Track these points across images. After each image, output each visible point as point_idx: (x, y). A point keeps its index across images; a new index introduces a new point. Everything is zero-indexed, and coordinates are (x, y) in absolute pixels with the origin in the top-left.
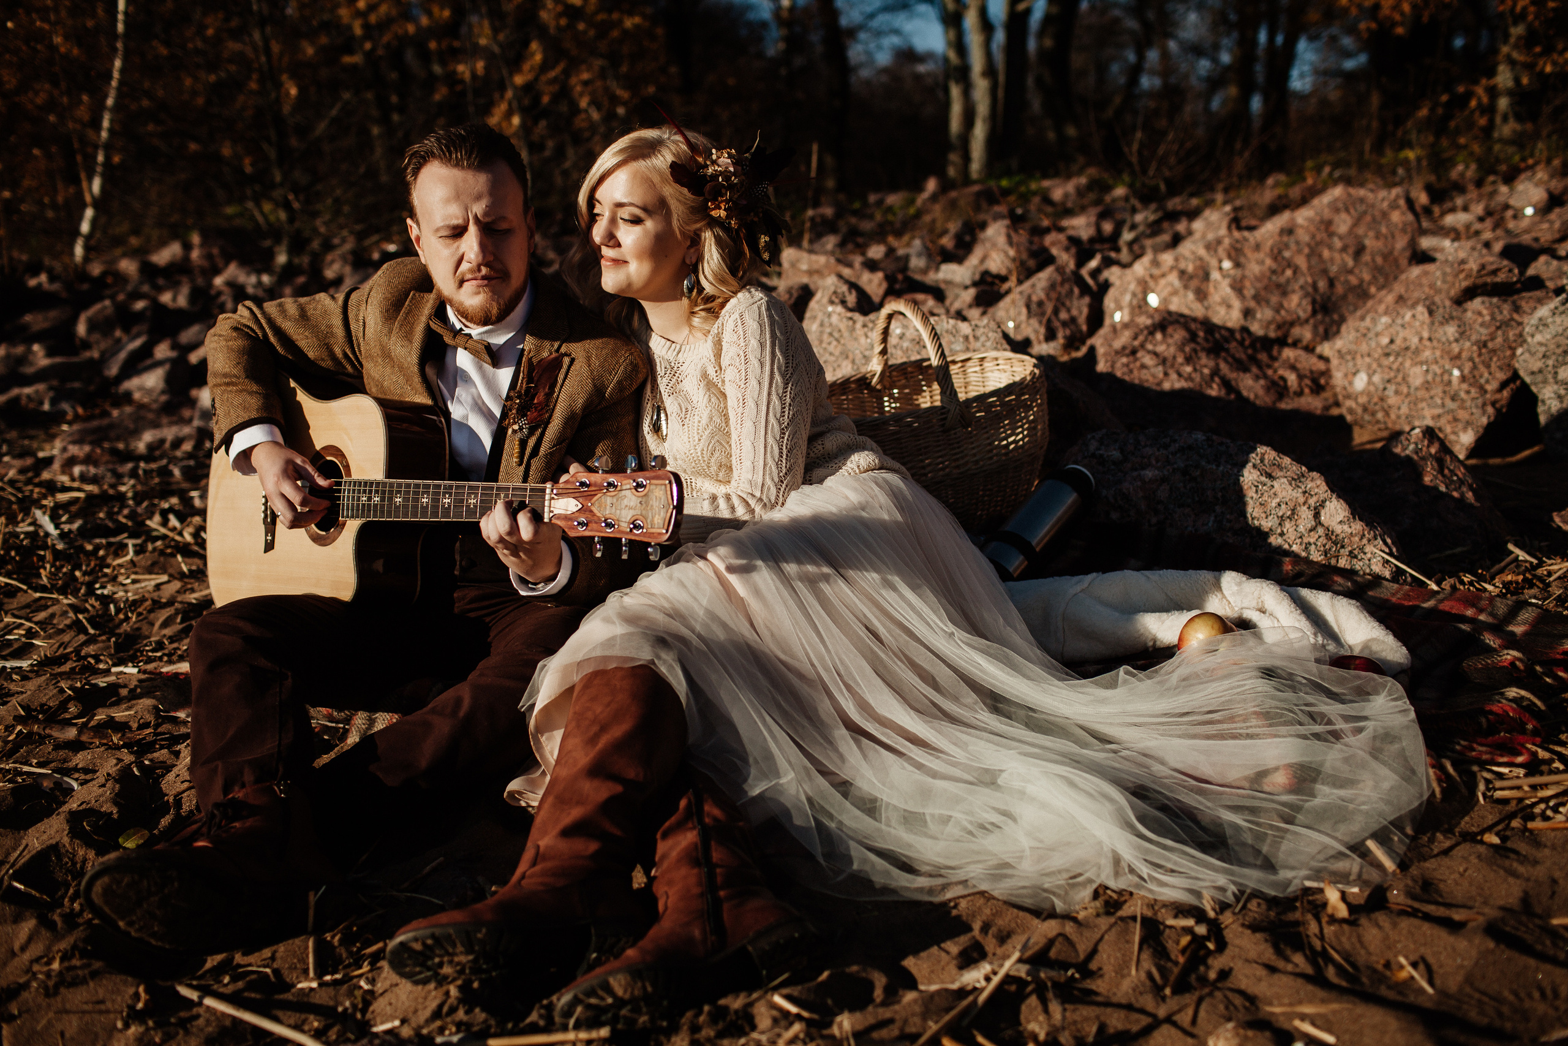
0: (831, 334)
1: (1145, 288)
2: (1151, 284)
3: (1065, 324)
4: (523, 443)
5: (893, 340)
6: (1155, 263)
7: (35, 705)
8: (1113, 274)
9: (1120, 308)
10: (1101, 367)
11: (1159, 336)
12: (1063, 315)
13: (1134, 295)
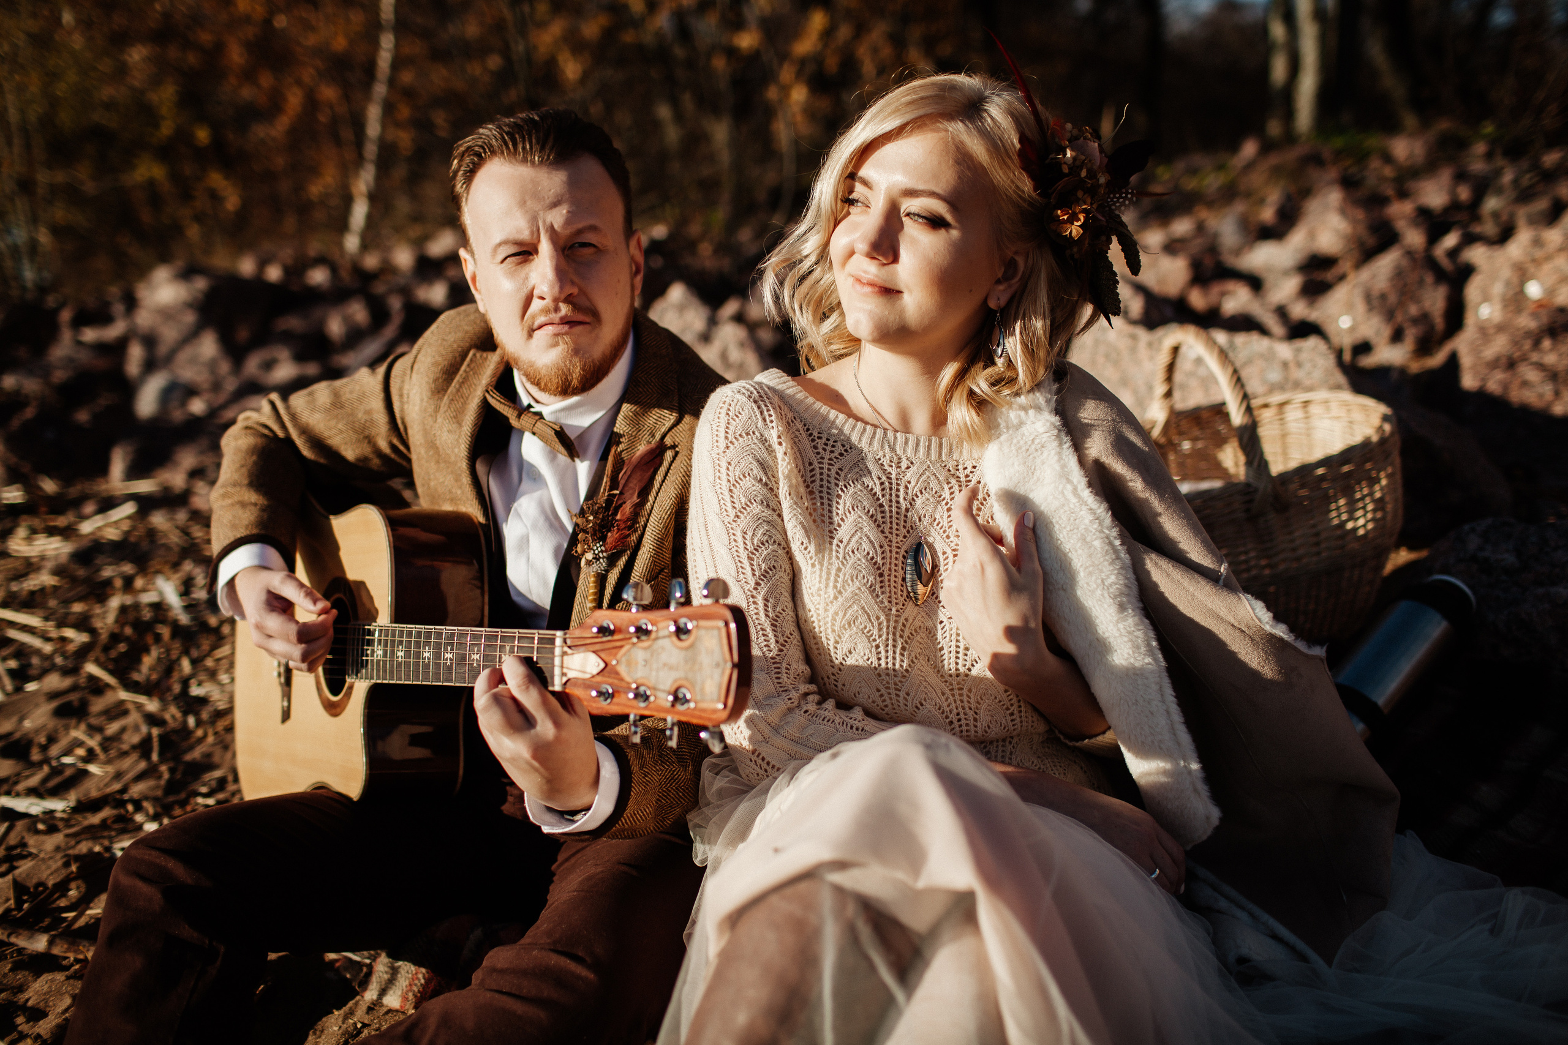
0: (1107, 356)
1: (1522, 274)
2: (1532, 269)
3: (1415, 321)
4: (601, 579)
5: (1178, 377)
6: (1537, 242)
7: (31, 883)
8: (1477, 254)
9: (1486, 298)
10: (1469, 382)
11: (1547, 343)
12: (1413, 310)
13: (1508, 283)
